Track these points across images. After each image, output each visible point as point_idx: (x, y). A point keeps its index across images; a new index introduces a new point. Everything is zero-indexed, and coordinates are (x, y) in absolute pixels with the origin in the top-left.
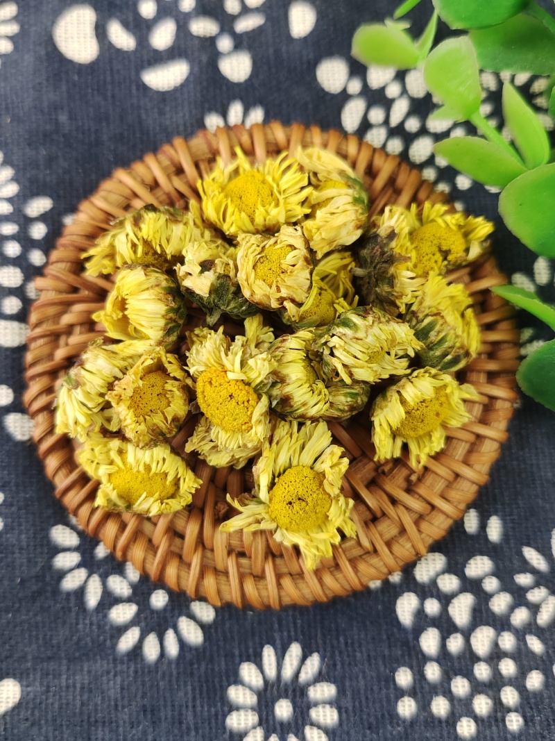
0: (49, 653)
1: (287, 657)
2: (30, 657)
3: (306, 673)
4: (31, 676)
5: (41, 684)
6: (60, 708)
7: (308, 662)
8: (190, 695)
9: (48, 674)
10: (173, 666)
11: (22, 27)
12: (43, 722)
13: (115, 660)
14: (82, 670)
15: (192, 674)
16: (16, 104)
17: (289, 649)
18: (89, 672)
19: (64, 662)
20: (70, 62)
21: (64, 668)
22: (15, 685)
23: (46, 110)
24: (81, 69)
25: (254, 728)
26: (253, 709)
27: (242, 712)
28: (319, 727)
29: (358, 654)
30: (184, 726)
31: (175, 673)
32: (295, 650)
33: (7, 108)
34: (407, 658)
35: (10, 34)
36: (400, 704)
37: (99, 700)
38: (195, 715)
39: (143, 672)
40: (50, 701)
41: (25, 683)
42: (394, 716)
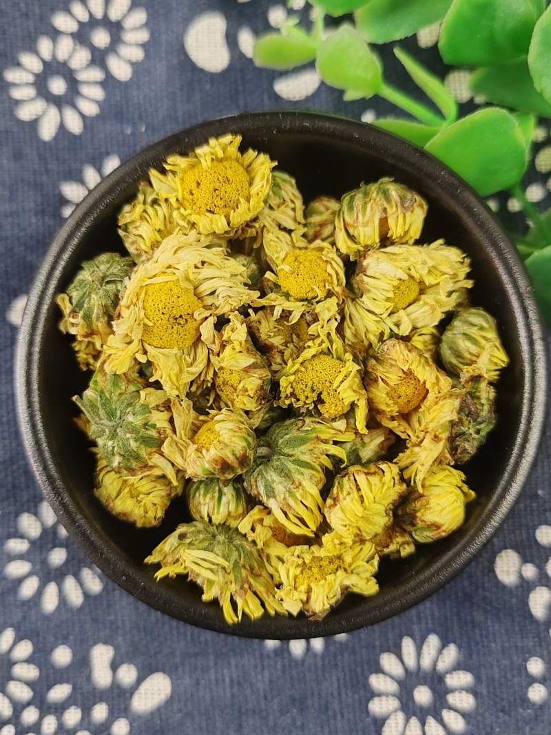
0: (197, 650)
1: (425, 647)
2: (178, 653)
3: (444, 662)
4: (180, 669)
5: (190, 677)
6: (212, 699)
7: (445, 651)
8: (335, 686)
9: (196, 668)
10: (319, 659)
11: (152, 35)
12: (196, 712)
13: (261, 655)
14: (229, 664)
15: (336, 665)
16: (150, 113)
17: (427, 640)
18: (236, 666)
19: (212, 657)
20: (202, 71)
21: (211, 663)
22: (165, 678)
23: (180, 120)
24: (213, 77)
25: (396, 711)
26: (394, 695)
27: (384, 698)
28: (456, 710)
29: (493, 645)
30: (330, 713)
31: (320, 665)
32: (433, 641)
33: (140, 117)
34: (538, 648)
35: (140, 42)
36: (530, 689)
37: (248, 692)
38: (340, 702)
39: (290, 665)
40: (201, 693)
41: (174, 676)
42: (525, 701)
